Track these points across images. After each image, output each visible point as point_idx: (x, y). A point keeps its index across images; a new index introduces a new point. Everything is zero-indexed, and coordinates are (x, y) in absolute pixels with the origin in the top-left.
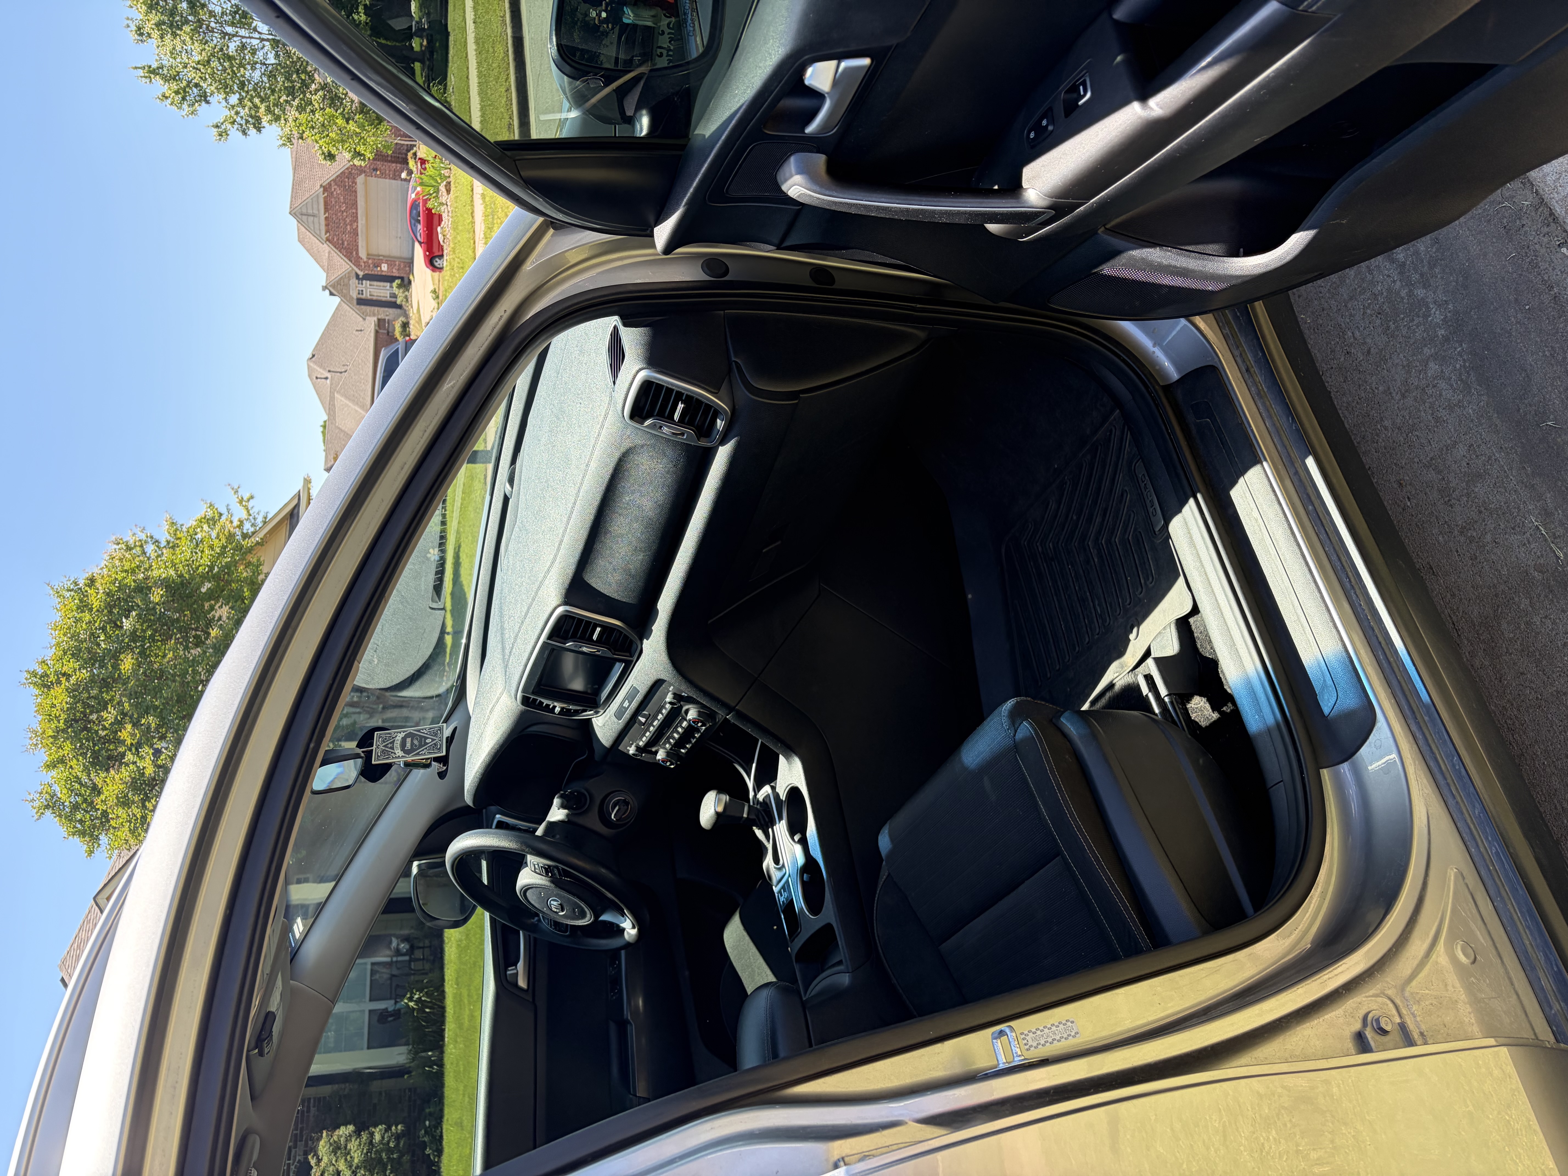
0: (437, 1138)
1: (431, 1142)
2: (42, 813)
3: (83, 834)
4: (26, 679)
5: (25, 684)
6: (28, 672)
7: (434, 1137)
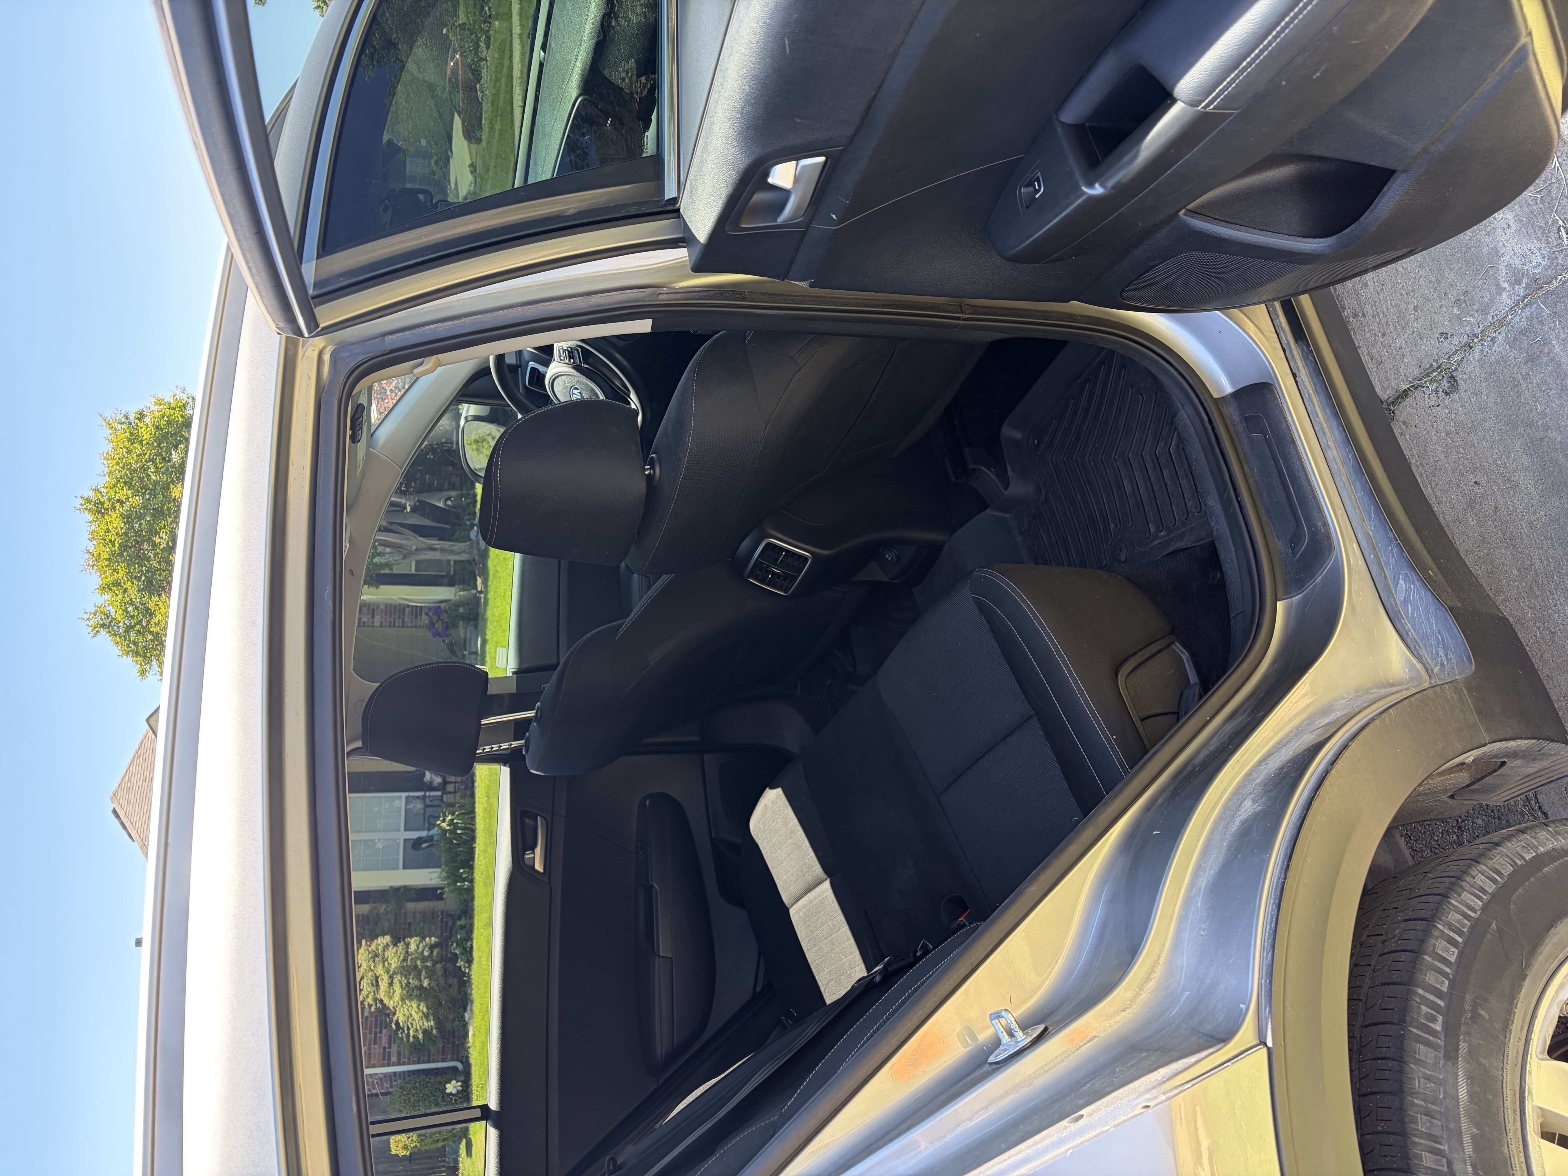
0: (468, 949)
1: (462, 954)
2: (98, 631)
3: (137, 653)
4: (81, 505)
5: (80, 509)
6: (82, 497)
7: (464, 949)
